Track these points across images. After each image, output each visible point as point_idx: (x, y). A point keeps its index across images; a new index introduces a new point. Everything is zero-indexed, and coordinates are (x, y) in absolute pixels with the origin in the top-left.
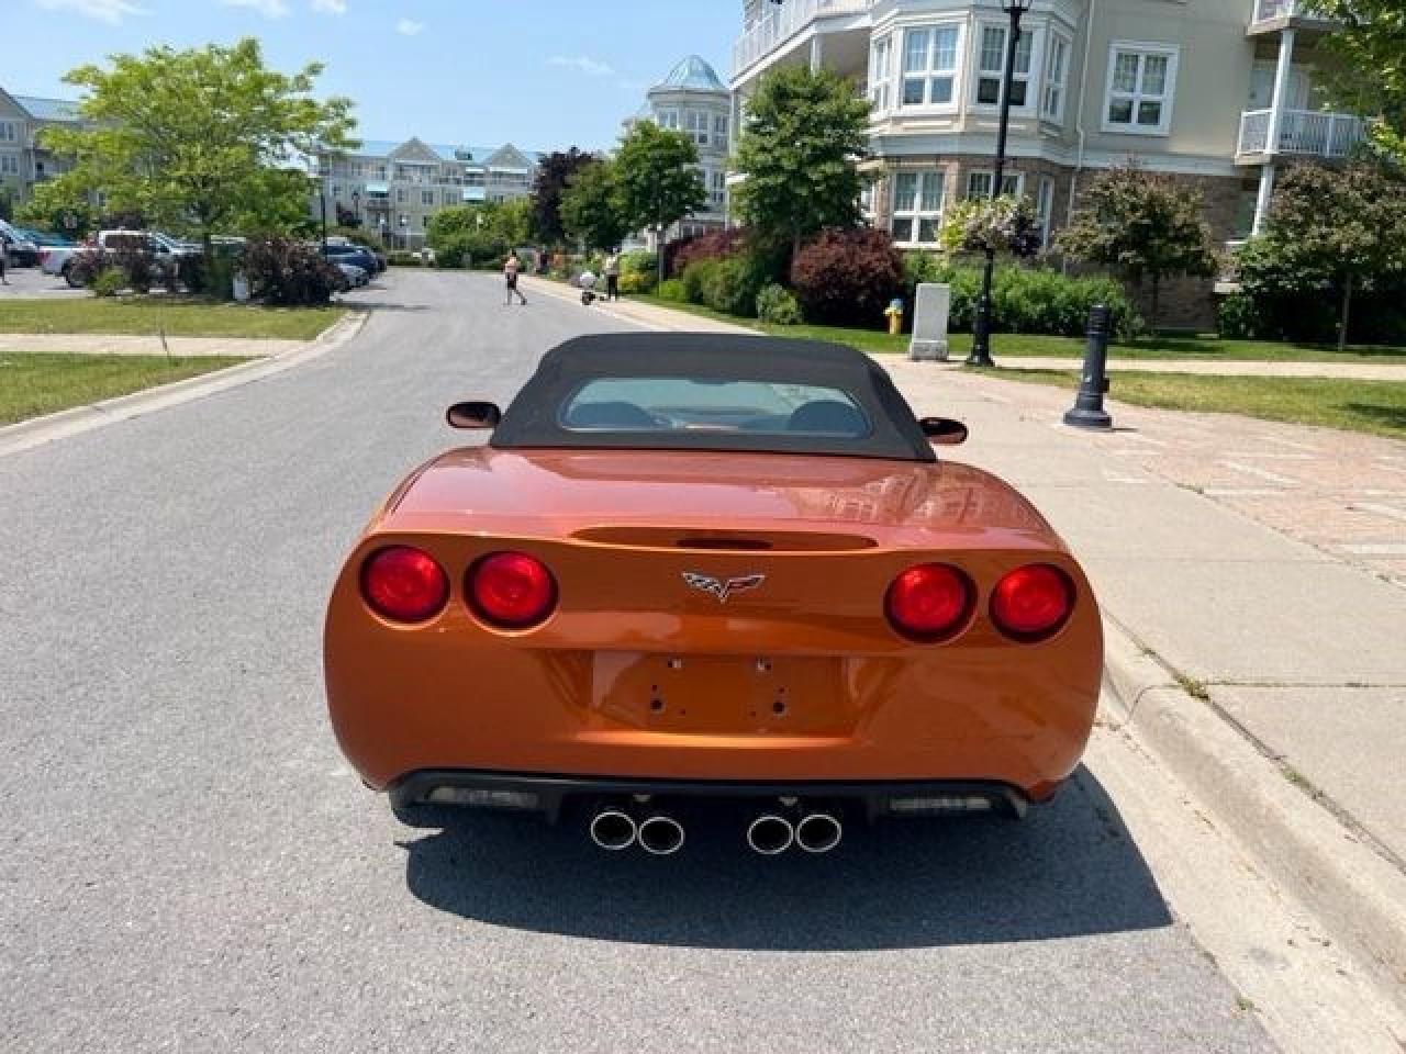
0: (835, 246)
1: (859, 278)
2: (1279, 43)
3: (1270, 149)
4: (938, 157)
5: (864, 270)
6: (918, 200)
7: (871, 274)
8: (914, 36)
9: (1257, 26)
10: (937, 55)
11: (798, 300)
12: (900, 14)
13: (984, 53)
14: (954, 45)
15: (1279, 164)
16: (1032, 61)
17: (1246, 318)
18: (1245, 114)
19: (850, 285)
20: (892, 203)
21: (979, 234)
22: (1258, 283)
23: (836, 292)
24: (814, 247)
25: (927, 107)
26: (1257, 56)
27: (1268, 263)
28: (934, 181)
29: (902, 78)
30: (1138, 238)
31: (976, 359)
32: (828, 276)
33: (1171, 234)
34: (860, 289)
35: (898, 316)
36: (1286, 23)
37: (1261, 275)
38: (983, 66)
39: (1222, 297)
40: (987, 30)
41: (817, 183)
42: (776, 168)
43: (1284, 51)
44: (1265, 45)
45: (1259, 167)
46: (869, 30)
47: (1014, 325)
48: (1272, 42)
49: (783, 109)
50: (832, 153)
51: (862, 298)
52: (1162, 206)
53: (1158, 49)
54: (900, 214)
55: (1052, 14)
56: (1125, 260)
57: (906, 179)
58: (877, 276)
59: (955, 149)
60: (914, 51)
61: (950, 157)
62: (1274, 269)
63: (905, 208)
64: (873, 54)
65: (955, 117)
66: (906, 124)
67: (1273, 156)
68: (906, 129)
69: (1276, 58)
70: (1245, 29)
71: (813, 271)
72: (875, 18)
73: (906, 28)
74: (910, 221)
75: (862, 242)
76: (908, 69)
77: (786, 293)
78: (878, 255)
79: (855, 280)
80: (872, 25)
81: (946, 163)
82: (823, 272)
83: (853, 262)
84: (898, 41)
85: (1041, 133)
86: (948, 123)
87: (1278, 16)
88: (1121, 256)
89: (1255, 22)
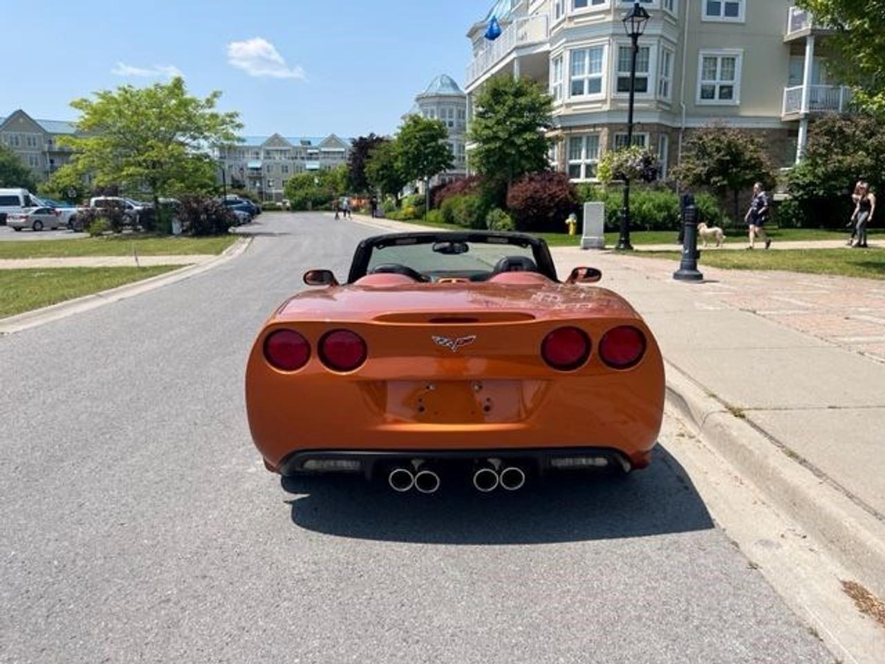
0: (533, 183)
1: (549, 201)
2: (805, 45)
3: (804, 110)
4: (595, 126)
5: (552, 197)
6: (584, 152)
7: (557, 199)
8: (576, 55)
9: (790, 35)
10: (591, 65)
11: (512, 217)
12: (567, 42)
13: (620, 62)
14: (601, 58)
15: (810, 119)
16: (650, 65)
17: (795, 215)
18: (786, 89)
19: (544, 206)
20: (568, 157)
21: (621, 170)
22: (801, 192)
23: (535, 211)
24: (520, 184)
25: (587, 96)
26: (792, 53)
27: (807, 180)
28: (593, 140)
29: (570, 80)
30: (722, 168)
31: (622, 246)
32: (530, 201)
33: (742, 165)
34: (550, 209)
35: (574, 224)
36: (809, 32)
37: (803, 188)
38: (620, 70)
39: (779, 203)
40: (621, 48)
41: (521, 145)
42: (495, 138)
43: (809, 50)
44: (797, 47)
45: (797, 121)
46: (549, 52)
48: (800, 44)
49: (497, 103)
50: (530, 127)
51: (551, 214)
53: (728, 51)
54: (573, 162)
55: (662, 36)
56: (716, 183)
57: (575, 142)
58: (560, 201)
59: (605, 120)
60: (576, 63)
61: (603, 125)
62: (811, 183)
63: (575, 158)
64: (552, 67)
65: (604, 101)
66: (574, 107)
67: (806, 115)
68: (574, 110)
69: (804, 54)
70: (782, 37)
71: (520, 199)
72: (551, 45)
73: (571, 50)
74: (579, 166)
75: (550, 180)
76: (574, 74)
77: (504, 213)
78: (560, 188)
79: (547, 203)
80: (551, 49)
81: (600, 129)
82: (527, 199)
83: (545, 192)
84: (567, 55)
85: (658, 108)
86: (599, 105)
87: (804, 28)
88: (712, 180)
89: (789, 33)
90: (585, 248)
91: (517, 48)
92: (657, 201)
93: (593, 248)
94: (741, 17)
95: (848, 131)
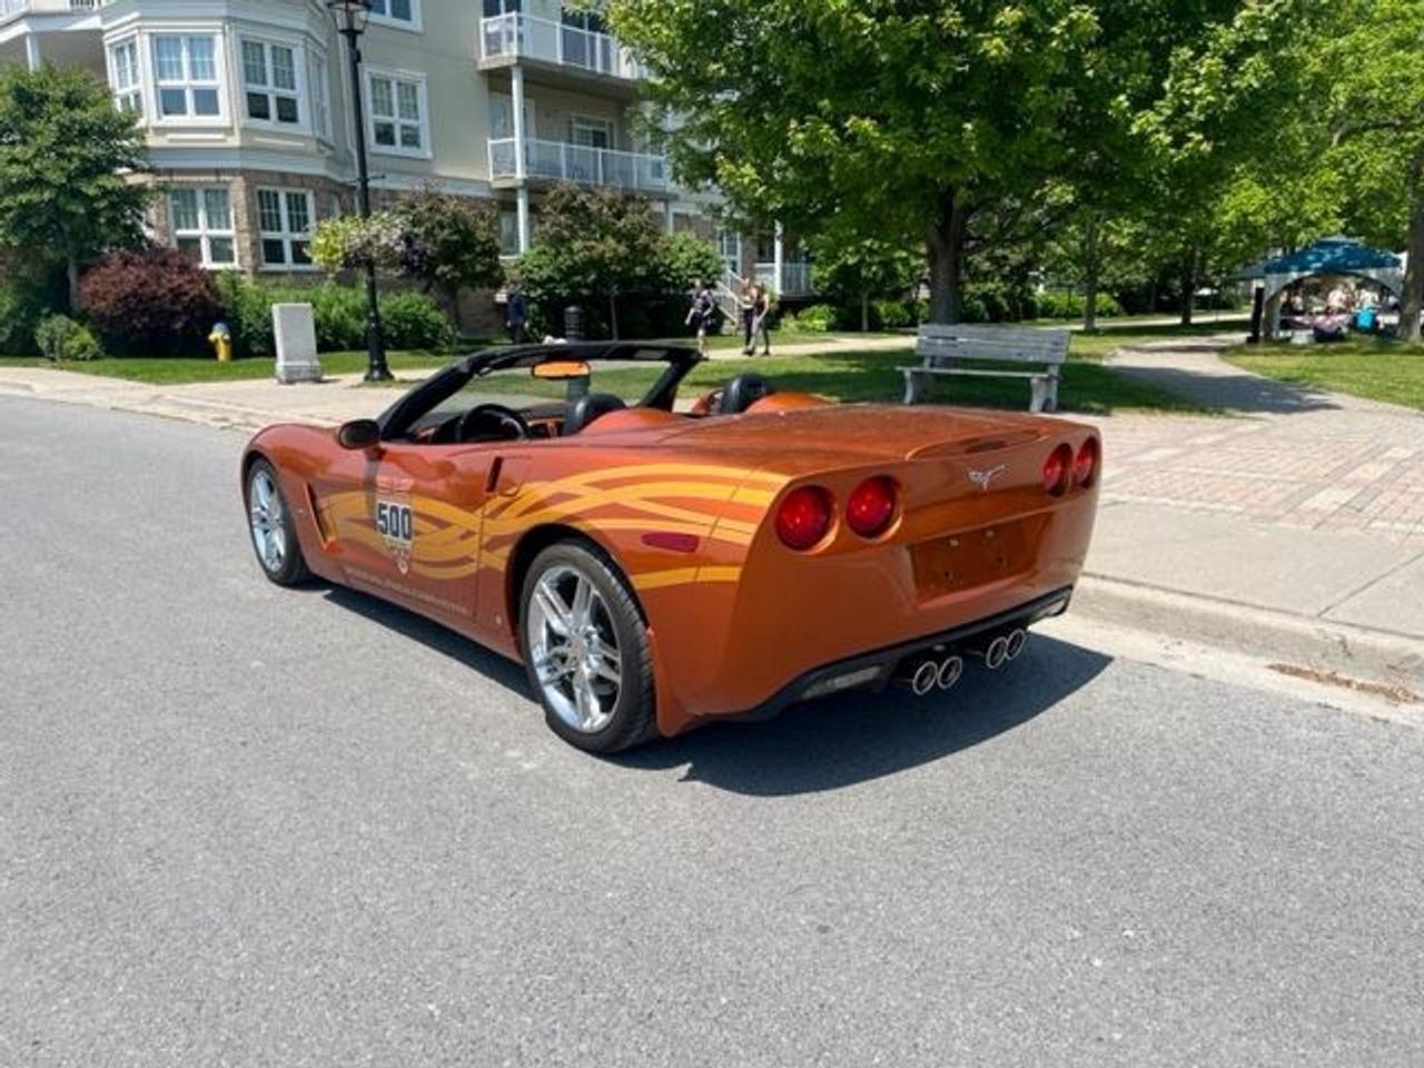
0: (131, 269)
1: (173, 303)
2: (510, 79)
3: (520, 175)
4: (217, 172)
5: (177, 294)
6: (202, 216)
7: (186, 299)
8: (162, 44)
9: (485, 61)
10: (193, 65)
11: (94, 333)
12: (142, 19)
13: (247, 67)
14: (211, 55)
15: (535, 189)
16: (297, 78)
18: (490, 142)
19: (161, 311)
20: (172, 226)
21: (368, 251)
22: (539, 291)
23: (146, 319)
24: (102, 270)
25: (190, 118)
26: (492, 89)
27: (545, 273)
28: (217, 198)
29: (156, 86)
30: (450, 253)
31: (376, 374)
32: (133, 302)
33: (478, 249)
34: (174, 315)
36: (514, 61)
37: (540, 284)
38: (248, 80)
40: (245, 43)
41: (95, 199)
42: (38, 182)
43: (516, 85)
44: (497, 80)
45: (513, 190)
46: (100, 33)
47: (344, 343)
48: (500, 76)
49: (30, 116)
50: (94, 168)
51: (178, 325)
52: (466, 223)
53: (405, 73)
54: (182, 232)
55: (307, 34)
56: (444, 274)
57: (185, 197)
58: (192, 300)
59: (235, 163)
60: (166, 59)
61: (232, 172)
62: (550, 279)
63: (187, 227)
64: (111, 61)
65: (229, 131)
66: (170, 136)
67: (525, 181)
68: (171, 141)
69: (510, 92)
70: (476, 64)
71: (111, 298)
72: (104, 21)
73: (151, 34)
74: (196, 241)
75: (164, 264)
76: (162, 76)
77: (75, 325)
78: (187, 277)
79: (167, 306)
80: (105, 27)
81: (227, 178)
82: (126, 297)
83: (160, 286)
84: (144, 46)
85: (321, 152)
86: (220, 136)
87: (505, 54)
88: (439, 271)
89: (484, 57)
90: (290, 382)
91: (27, 16)
92: (351, 303)
93: (304, 380)
94: (416, 23)
95: (593, 207)
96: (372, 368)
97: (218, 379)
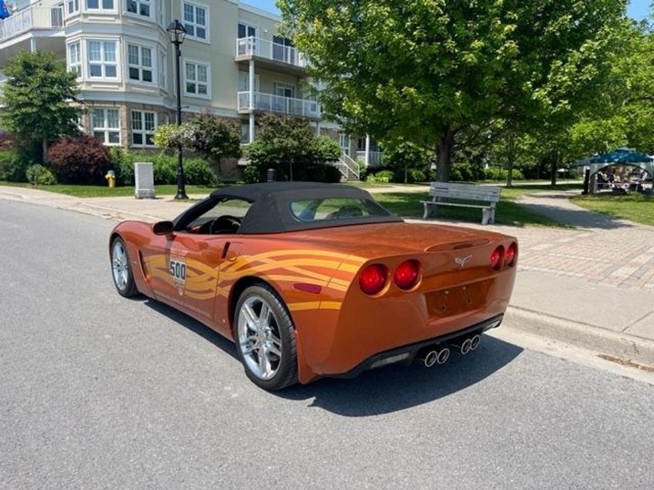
0: (71, 144)
1: (90, 161)
2: (249, 66)
3: (251, 108)
4: (114, 103)
5: (92, 156)
6: (106, 123)
7: (96, 159)
8: (92, 44)
9: (239, 58)
10: (106, 54)
11: (52, 172)
12: (83, 33)
13: (130, 56)
14: (114, 50)
15: (257, 114)
16: (152, 62)
17: (256, 175)
18: (239, 93)
19: (84, 164)
20: (92, 126)
21: (179, 140)
22: (257, 160)
23: (77, 167)
24: (58, 145)
25: (103, 78)
26: (240, 70)
27: (260, 152)
28: (114, 113)
29: (88, 63)
30: (218, 142)
31: (180, 196)
32: (71, 160)
33: (231, 141)
34: (90, 166)
35: (113, 179)
36: (251, 58)
37: (258, 157)
38: (130, 62)
39: (244, 167)
40: (129, 46)
41: (55, 112)
42: (30, 104)
43: (251, 68)
44: (243, 66)
45: (248, 115)
46: (64, 38)
47: (167, 180)
48: (245, 64)
49: (29, 74)
50: (55, 98)
51: (92, 170)
52: (225, 128)
53: (202, 62)
54: (96, 129)
55: (158, 42)
56: (215, 152)
57: (99, 112)
58: (98, 160)
59: (123, 99)
60: (93, 51)
61: (121, 103)
62: (262, 155)
63: (99, 127)
64: (68, 51)
65: (120, 84)
66: (93, 86)
67: (253, 111)
68: (94, 88)
69: (248, 71)
70: (234, 58)
71: (62, 158)
72: (66, 33)
73: (87, 40)
74: (102, 133)
75: (86, 143)
76: (91, 59)
77: (44, 169)
78: (97, 149)
79: (88, 162)
80: (67, 36)
81: (119, 106)
82: (68, 157)
83: (84, 152)
84: (84, 45)
85: (161, 95)
86: (116, 87)
87: (247, 54)
88: (212, 150)
89: (237, 56)
90: (141, 198)
91: (32, 30)
92: (171, 163)
93: (147, 197)
94: (207, 40)
95: (283, 124)
96: (179, 193)
97: (108, 196)
